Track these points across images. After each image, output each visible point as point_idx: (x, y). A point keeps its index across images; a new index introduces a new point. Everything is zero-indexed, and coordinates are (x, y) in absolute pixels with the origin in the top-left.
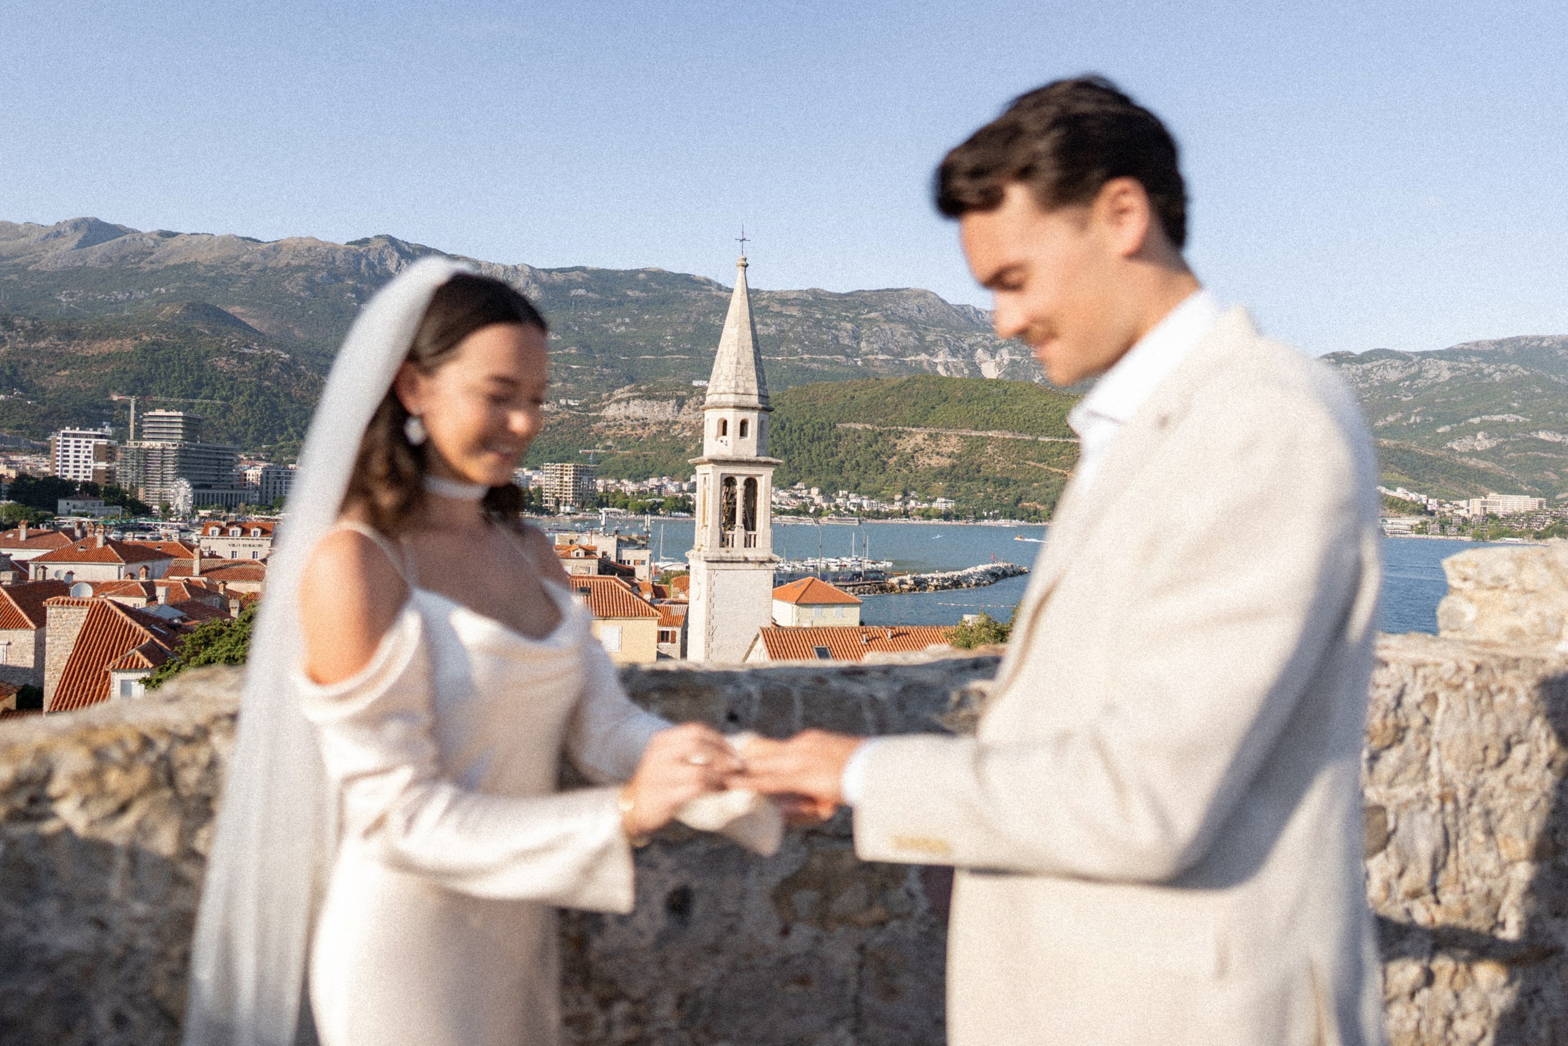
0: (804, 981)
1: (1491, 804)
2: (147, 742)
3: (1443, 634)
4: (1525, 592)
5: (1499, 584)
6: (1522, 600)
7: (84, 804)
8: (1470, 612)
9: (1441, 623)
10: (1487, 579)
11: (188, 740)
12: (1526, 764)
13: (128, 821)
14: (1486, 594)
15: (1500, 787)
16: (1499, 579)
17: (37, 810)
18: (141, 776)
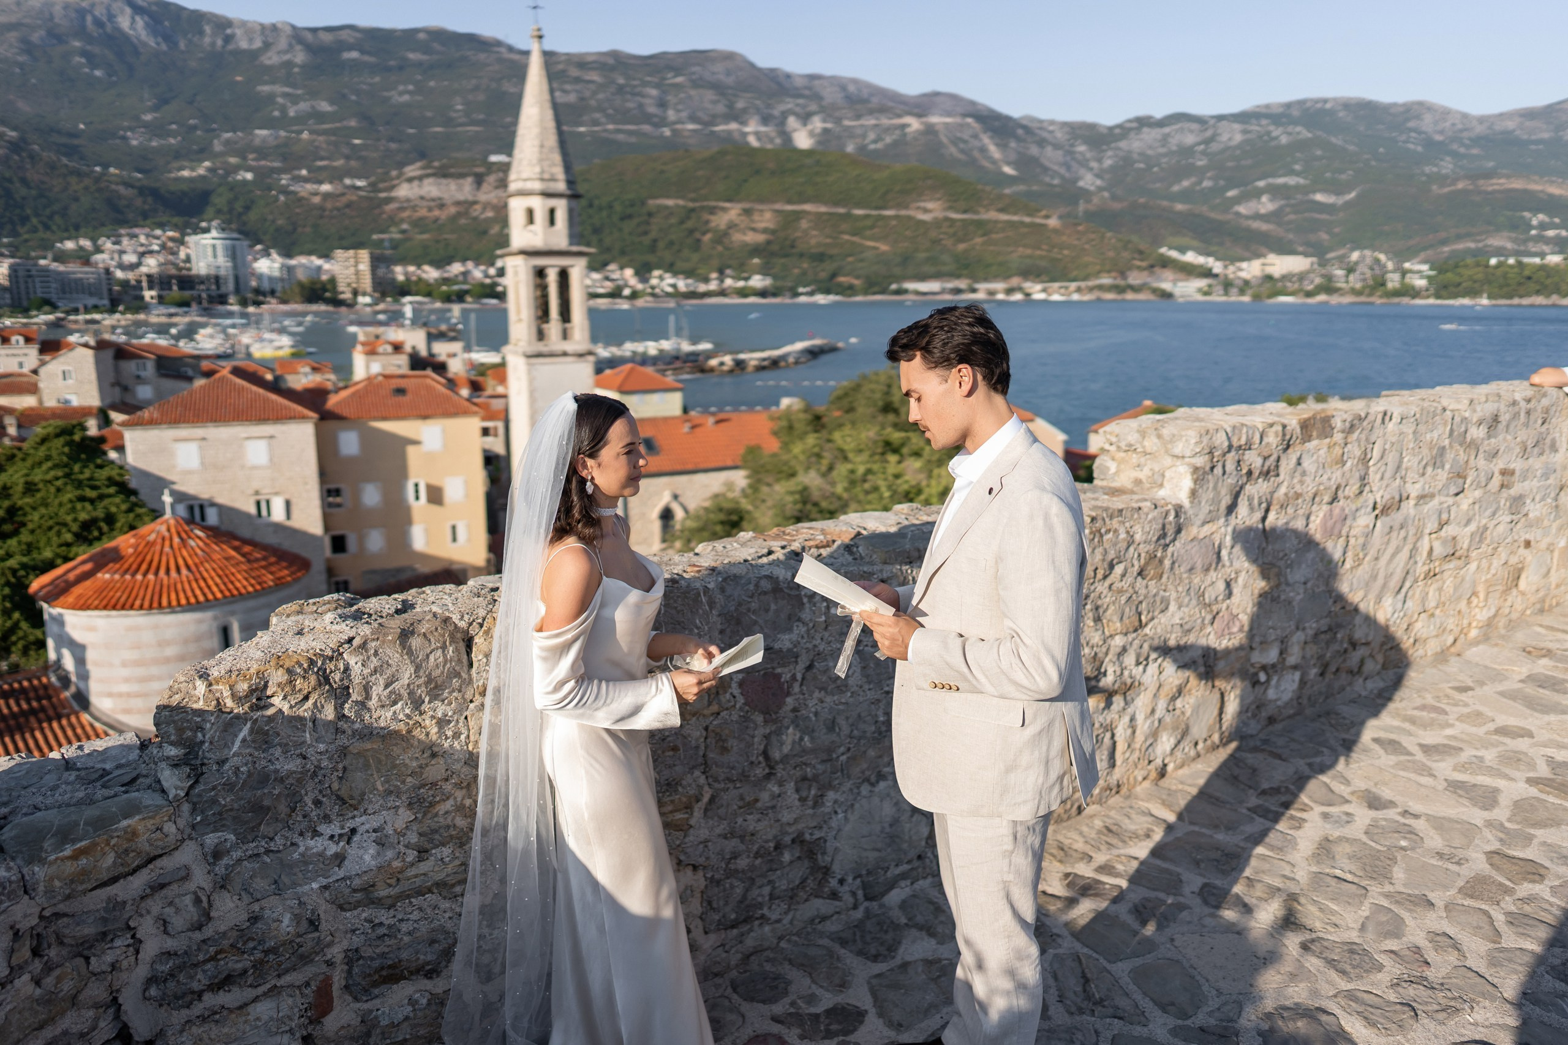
0: (675, 749)
1: (1099, 602)
2: (312, 662)
3: (1096, 482)
4: (1146, 453)
5: (1130, 449)
6: (1143, 460)
7: (285, 698)
8: (1113, 467)
9: (1095, 475)
10: (1123, 445)
11: (331, 659)
12: (1123, 575)
13: (309, 704)
14: (1122, 454)
15: (1105, 592)
16: (1131, 445)
17: (262, 703)
18: (313, 679)
